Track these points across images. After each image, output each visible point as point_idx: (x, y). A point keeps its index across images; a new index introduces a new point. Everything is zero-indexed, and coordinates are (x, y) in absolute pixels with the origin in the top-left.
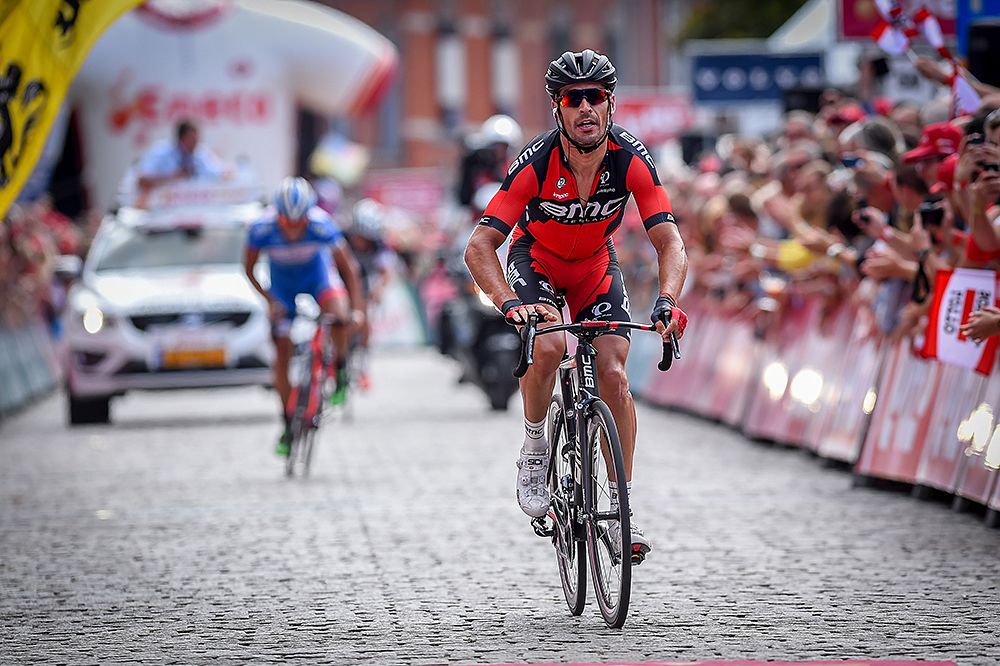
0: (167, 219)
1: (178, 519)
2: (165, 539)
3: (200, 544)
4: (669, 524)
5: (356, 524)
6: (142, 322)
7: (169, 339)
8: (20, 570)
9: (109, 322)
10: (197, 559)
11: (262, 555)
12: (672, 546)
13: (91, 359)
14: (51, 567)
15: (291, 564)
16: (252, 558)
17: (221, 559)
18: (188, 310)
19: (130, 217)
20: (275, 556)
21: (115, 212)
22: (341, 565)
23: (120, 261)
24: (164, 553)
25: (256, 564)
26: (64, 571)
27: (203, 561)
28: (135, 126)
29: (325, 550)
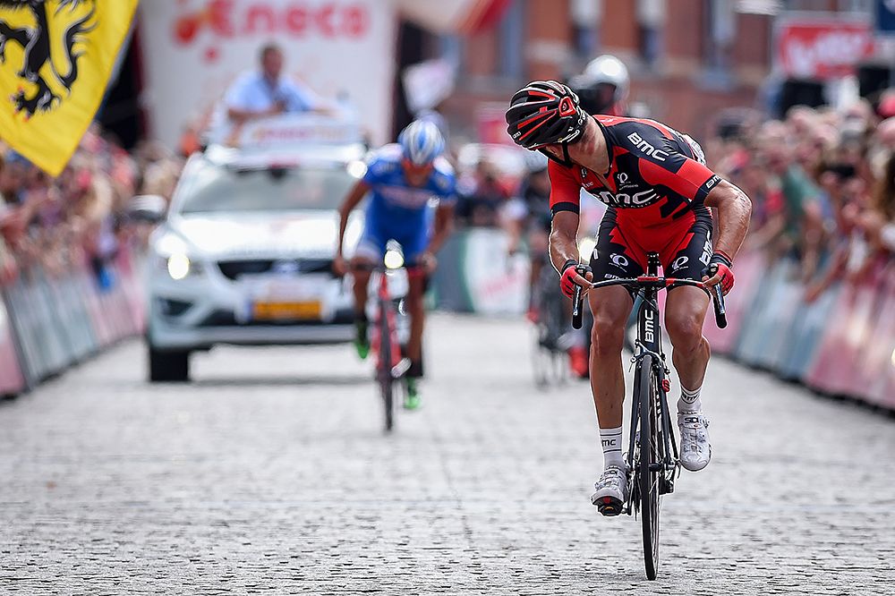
0: (261, 158)
1: (245, 515)
2: (228, 538)
3: (271, 544)
4: (834, 537)
5: (458, 526)
6: (232, 269)
7: (259, 288)
8: (54, 568)
9: (196, 268)
10: (266, 563)
11: (343, 561)
12: (837, 564)
13: (175, 308)
14: (90, 567)
15: (378, 571)
16: (333, 563)
17: (294, 563)
18: (283, 257)
19: (220, 154)
20: (358, 562)
21: (203, 149)
22: (438, 574)
23: (208, 203)
24: (225, 554)
25: (336, 571)
26: (106, 572)
27: (273, 564)
28: (205, 38)
29: (419, 557)
